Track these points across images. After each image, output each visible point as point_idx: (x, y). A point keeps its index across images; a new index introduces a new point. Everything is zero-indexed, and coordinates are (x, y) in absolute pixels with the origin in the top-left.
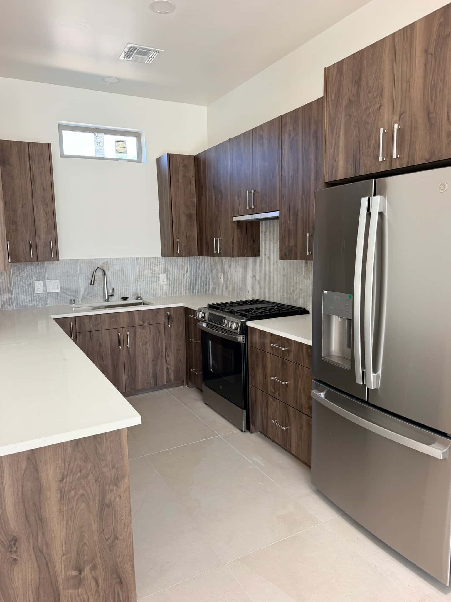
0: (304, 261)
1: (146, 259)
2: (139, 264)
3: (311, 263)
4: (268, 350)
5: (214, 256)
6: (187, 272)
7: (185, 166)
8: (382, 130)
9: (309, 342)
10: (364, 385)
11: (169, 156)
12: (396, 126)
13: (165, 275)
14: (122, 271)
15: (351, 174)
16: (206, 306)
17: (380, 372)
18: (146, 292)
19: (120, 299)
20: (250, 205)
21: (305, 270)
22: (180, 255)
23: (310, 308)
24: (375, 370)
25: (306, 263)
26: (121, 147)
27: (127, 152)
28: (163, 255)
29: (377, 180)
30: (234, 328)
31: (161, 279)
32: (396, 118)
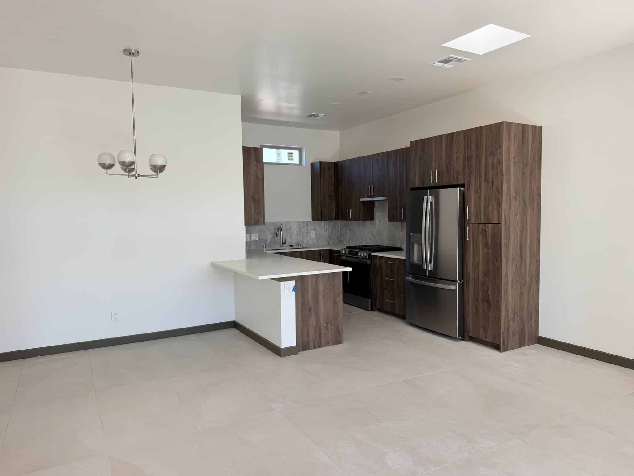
0: (400, 222)
1: (303, 222)
2: (299, 225)
3: (405, 224)
4: (384, 265)
5: (347, 220)
6: (326, 230)
7: (329, 168)
8: (432, 171)
9: (404, 258)
10: (426, 269)
11: (320, 162)
12: (437, 171)
13: (314, 232)
14: (290, 229)
15: (421, 186)
16: (346, 248)
17: (433, 263)
18: (303, 242)
19: (288, 246)
20: (371, 193)
21: (401, 227)
22: (325, 220)
23: (404, 247)
24: (430, 263)
25: (401, 224)
26: (290, 156)
27: (294, 159)
28: (313, 219)
29: (430, 190)
30: (365, 256)
31: (311, 234)
32: (437, 167)
